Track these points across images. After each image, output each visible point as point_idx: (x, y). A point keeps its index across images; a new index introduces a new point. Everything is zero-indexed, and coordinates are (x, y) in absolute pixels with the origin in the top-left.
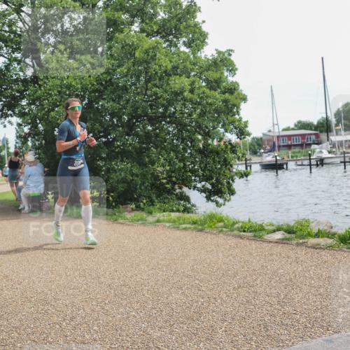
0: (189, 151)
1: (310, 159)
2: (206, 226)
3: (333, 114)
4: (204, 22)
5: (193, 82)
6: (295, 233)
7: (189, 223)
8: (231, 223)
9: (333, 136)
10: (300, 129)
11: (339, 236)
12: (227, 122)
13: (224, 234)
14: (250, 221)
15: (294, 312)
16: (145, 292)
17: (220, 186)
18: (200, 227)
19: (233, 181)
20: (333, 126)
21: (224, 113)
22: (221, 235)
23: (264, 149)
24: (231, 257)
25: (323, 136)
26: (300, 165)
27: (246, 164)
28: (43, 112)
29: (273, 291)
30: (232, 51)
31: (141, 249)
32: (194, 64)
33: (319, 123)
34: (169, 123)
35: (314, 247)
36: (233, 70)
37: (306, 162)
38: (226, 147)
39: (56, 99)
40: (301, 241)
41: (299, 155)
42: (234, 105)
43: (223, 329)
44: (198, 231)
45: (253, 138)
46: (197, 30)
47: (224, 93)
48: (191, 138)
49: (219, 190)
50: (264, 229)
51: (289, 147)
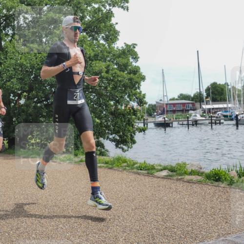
0: (104, 113)
1: (188, 121)
2: (115, 165)
3: (204, 90)
4: (117, 23)
5: (109, 66)
6: (176, 172)
7: (103, 163)
8: (132, 163)
9: (204, 105)
10: (182, 99)
11: (206, 174)
12: (131, 94)
13: (127, 171)
14: (145, 163)
15: (173, 227)
16: (70, 211)
17: (125, 137)
18: (110, 166)
19: (135, 134)
20: (204, 98)
21: (130, 87)
22: (125, 172)
23: (157, 113)
24: (131, 188)
25: (197, 105)
26: (181, 124)
27: (144, 122)
28: (3, 82)
29: (159, 212)
30: (136, 44)
31: (68, 181)
32: (109, 53)
33: (194, 95)
34: (91, 92)
35: (189, 182)
36: (136, 58)
37: (185, 123)
38: (130, 111)
39: (12, 73)
40: (180, 177)
41: (180, 117)
42: (137, 82)
43: (123, 238)
44: (109, 169)
45: (149, 105)
46: (112, 29)
47: (130, 73)
48: (106, 104)
49: (125, 140)
50: (155, 169)
51: (174, 112)
